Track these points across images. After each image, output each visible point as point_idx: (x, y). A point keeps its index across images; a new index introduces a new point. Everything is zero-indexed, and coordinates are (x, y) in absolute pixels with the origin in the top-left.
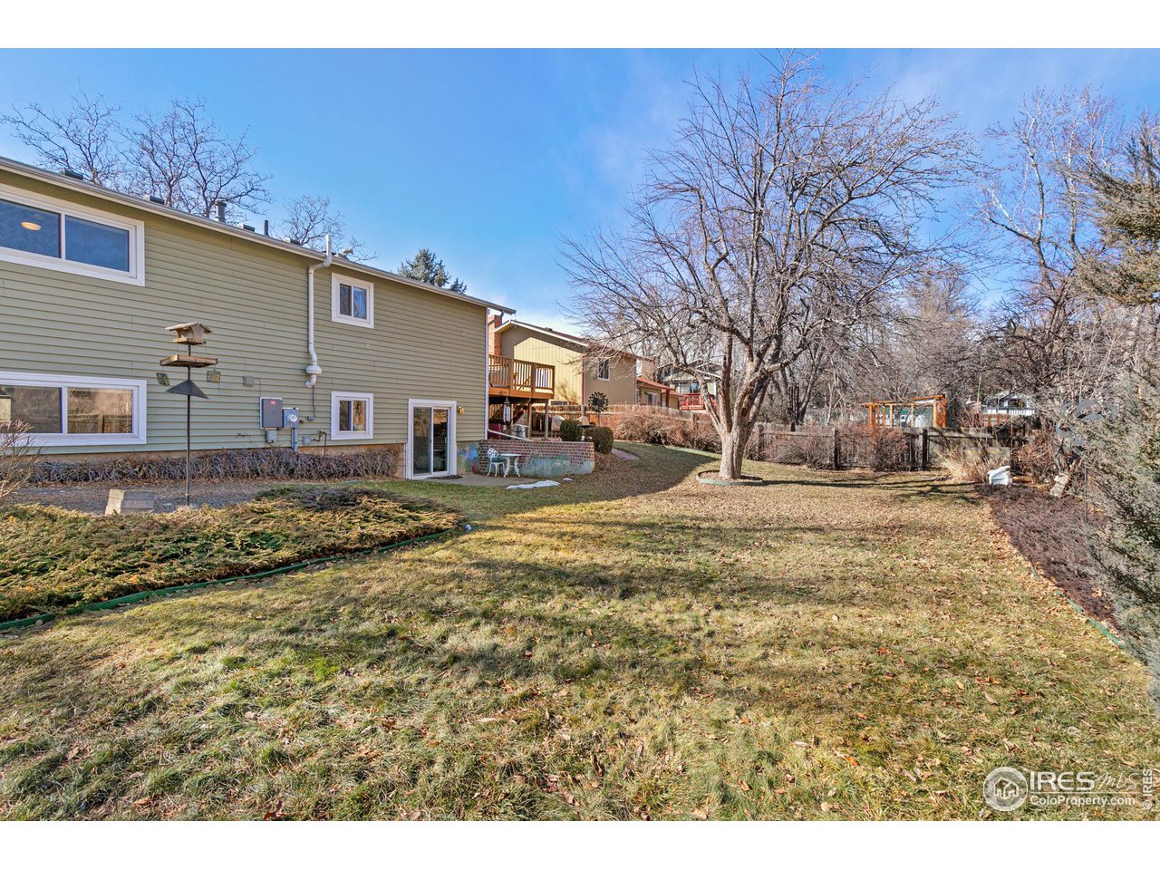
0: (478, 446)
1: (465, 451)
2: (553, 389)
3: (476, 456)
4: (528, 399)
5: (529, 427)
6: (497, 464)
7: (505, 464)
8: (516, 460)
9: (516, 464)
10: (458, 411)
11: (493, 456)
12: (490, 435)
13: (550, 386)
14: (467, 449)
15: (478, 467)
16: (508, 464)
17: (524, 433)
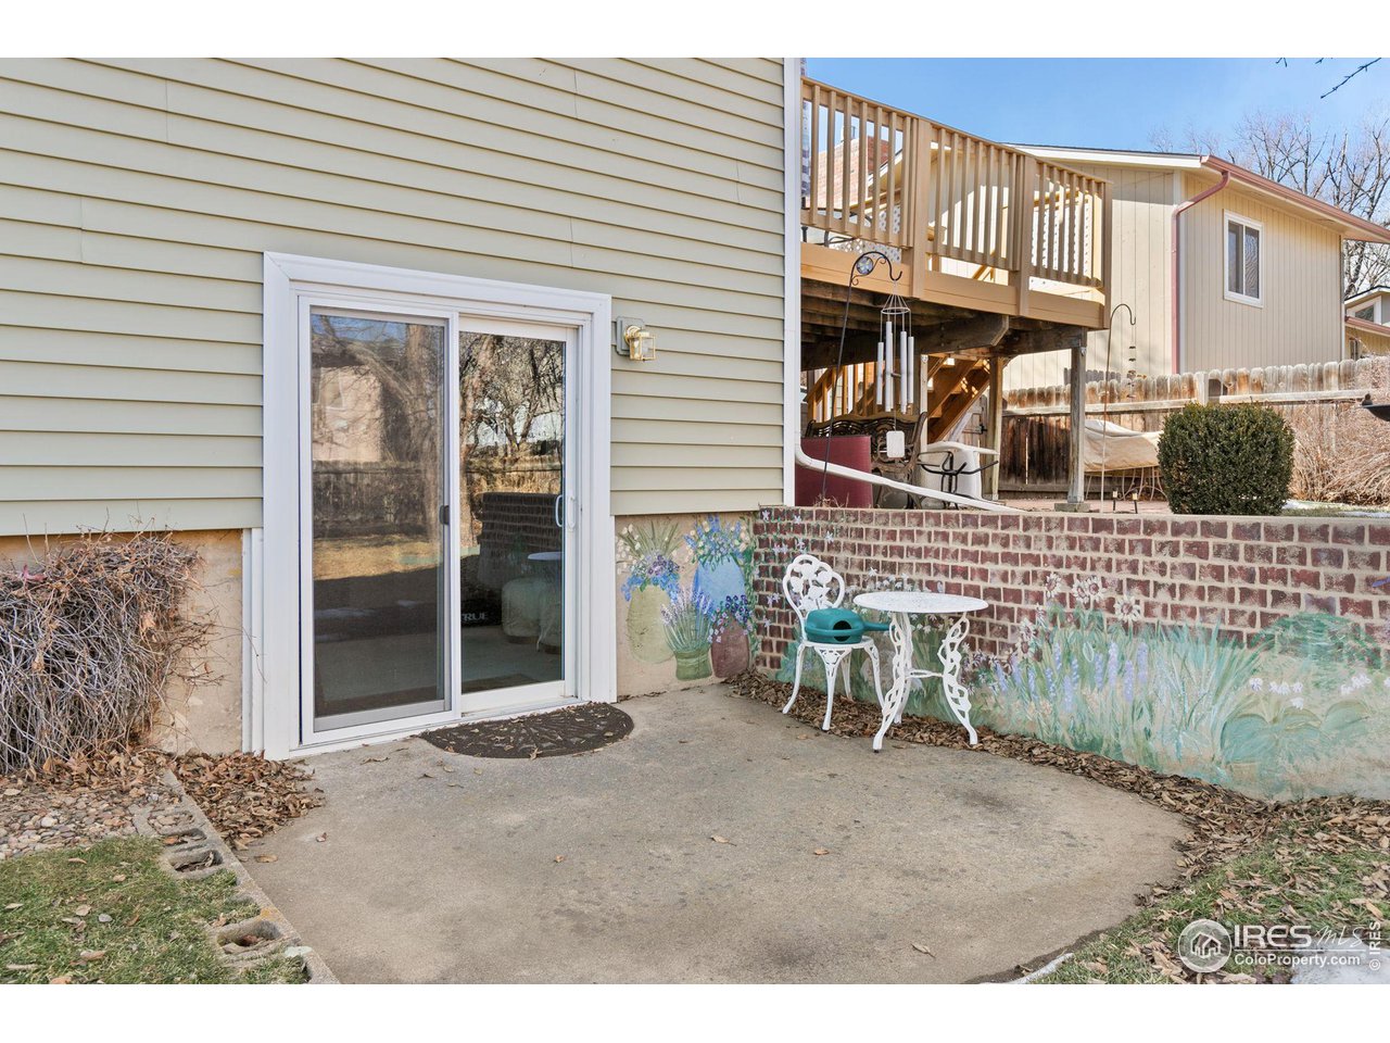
0: (745, 538)
1: (672, 569)
2: (1104, 285)
3: (738, 590)
4: (995, 318)
5: (996, 453)
6: (833, 656)
7: (886, 648)
8: (954, 636)
9: (952, 659)
10: (624, 351)
11: (813, 603)
12: (810, 486)
13: (1093, 269)
14: (683, 554)
15: (750, 645)
16: (902, 660)
17: (976, 479)
